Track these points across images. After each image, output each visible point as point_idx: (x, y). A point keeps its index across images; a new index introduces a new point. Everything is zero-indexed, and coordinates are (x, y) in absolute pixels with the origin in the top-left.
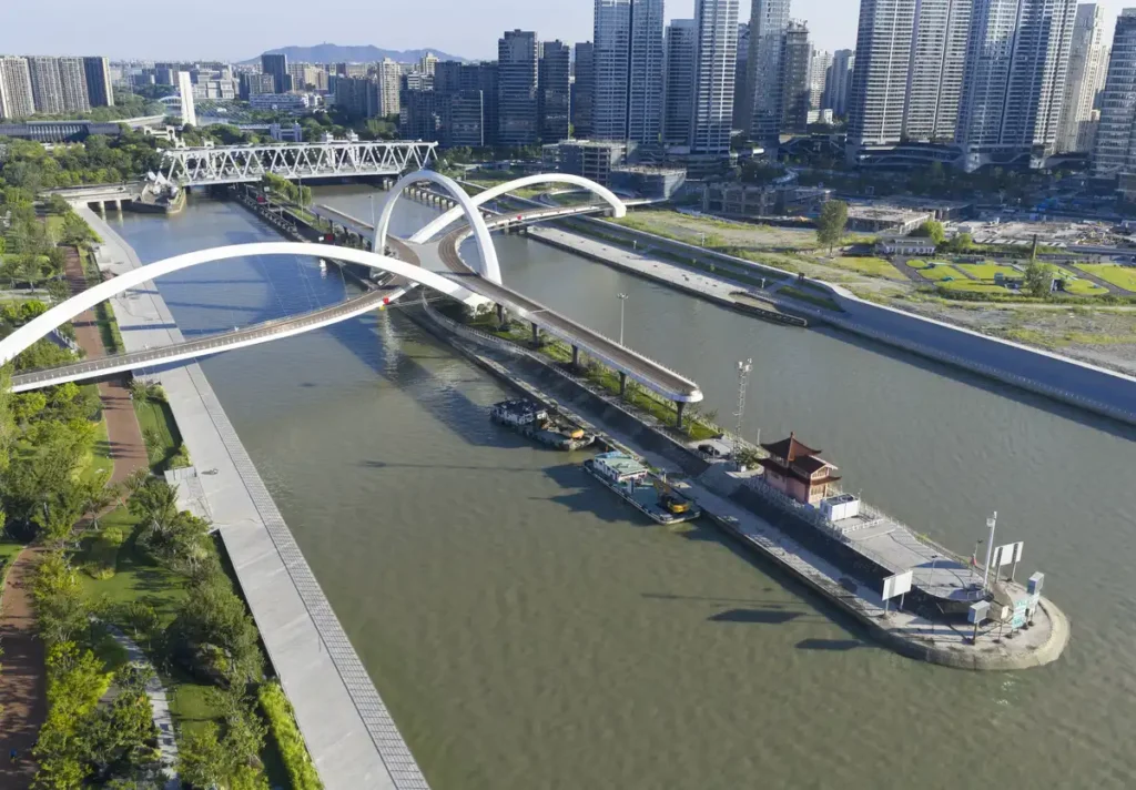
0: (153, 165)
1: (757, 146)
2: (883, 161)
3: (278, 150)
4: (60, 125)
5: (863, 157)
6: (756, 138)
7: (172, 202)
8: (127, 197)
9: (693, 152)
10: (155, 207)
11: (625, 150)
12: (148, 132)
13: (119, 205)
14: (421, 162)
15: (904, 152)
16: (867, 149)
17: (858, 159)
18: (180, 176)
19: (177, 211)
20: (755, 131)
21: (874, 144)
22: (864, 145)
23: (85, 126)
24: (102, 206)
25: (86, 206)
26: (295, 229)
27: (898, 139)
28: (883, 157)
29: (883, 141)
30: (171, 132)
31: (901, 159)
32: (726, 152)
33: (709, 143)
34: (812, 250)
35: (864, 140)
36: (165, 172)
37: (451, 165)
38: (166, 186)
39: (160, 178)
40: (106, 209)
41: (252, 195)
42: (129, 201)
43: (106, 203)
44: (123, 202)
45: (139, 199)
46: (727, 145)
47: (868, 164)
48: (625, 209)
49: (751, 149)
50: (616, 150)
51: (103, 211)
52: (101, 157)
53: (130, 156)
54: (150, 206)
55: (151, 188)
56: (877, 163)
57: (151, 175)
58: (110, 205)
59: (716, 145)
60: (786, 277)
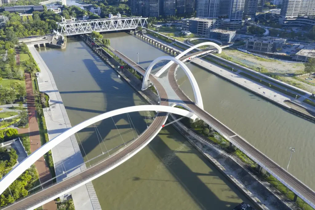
0: (55, 27)
1: (249, 17)
2: (292, 23)
3: (96, 22)
4: (25, 7)
5: (285, 22)
6: (249, 14)
7: (63, 44)
8: (47, 42)
9: (231, 21)
10: (57, 46)
11: (212, 22)
12: (52, 10)
13: (45, 45)
14: (142, 25)
15: (299, 20)
16: (288, 19)
17: (284, 23)
18: (64, 32)
19: (64, 48)
20: (248, 12)
21: (290, 18)
22: (286, 18)
23: (32, 7)
24: (39, 46)
25: (34, 46)
26: (107, 60)
27: (297, 16)
28: (292, 22)
29: (292, 17)
30: (59, 10)
31: (297, 23)
32: (240, 20)
33: (236, 17)
34: (302, 74)
35: (287, 16)
36: (60, 30)
37: (152, 25)
38: (60, 36)
39: (58, 33)
40: (40, 46)
41: (90, 40)
42: (48, 43)
43: (40, 44)
44: (46, 44)
45: (51, 43)
46: (241, 18)
47: (287, 24)
48: (221, 50)
49: (247, 18)
50: (209, 22)
51: (40, 47)
52: (38, 24)
53: (47, 24)
54: (55, 46)
55: (55, 37)
56: (290, 24)
57: (55, 31)
58: (42, 45)
59: (238, 18)
60: (304, 94)
